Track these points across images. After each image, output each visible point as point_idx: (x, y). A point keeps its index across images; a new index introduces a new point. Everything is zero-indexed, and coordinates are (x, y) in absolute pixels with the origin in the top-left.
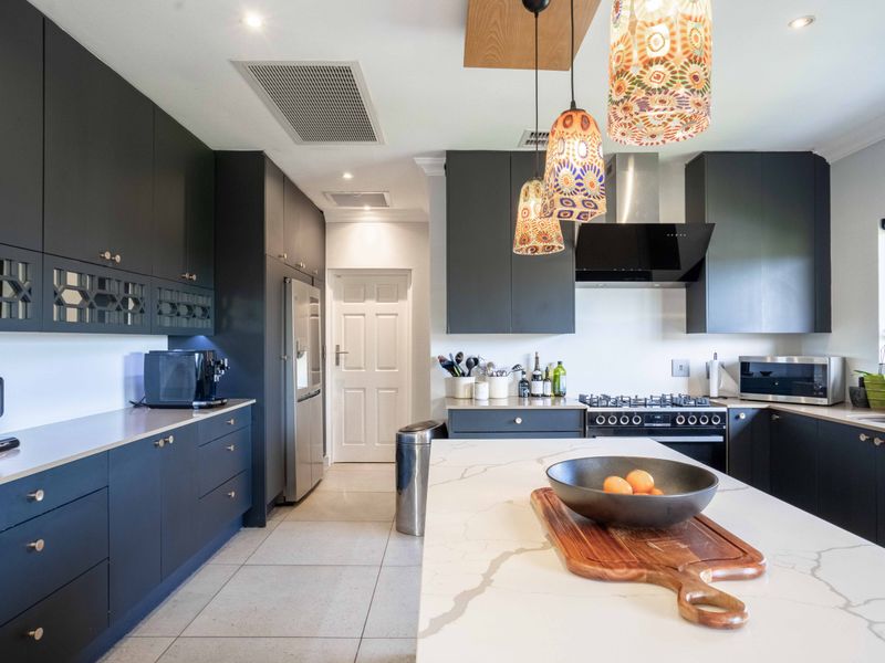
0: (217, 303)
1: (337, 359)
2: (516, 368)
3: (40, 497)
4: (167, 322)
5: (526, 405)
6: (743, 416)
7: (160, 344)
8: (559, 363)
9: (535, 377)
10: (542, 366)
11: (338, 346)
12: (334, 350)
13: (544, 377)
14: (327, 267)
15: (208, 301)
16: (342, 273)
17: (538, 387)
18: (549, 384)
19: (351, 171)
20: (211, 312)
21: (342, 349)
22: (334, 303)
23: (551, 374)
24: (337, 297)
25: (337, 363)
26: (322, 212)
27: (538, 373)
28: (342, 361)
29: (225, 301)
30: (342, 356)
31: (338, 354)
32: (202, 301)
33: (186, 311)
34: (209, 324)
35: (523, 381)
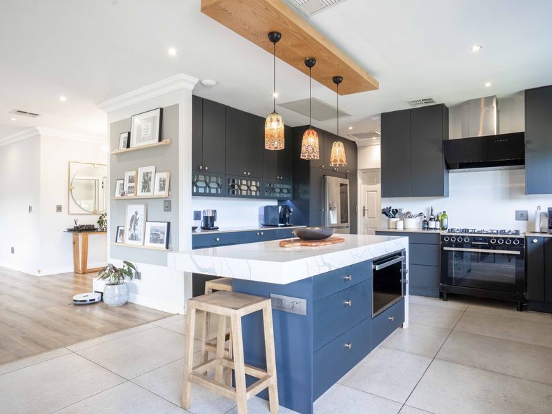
0: (294, 187)
1: (364, 213)
2: (421, 214)
3: (218, 239)
4: (278, 195)
5: (426, 231)
6: (535, 241)
7: (275, 203)
8: (444, 212)
9: (431, 219)
10: (435, 213)
11: (364, 207)
12: (362, 208)
13: (436, 219)
14: (358, 168)
15: (290, 187)
16: (366, 171)
17: (432, 224)
18: (438, 223)
19: (352, 126)
20: (291, 191)
21: (366, 208)
22: (363, 186)
23: (440, 218)
24: (364, 183)
25: (364, 215)
26: (355, 142)
27: (432, 217)
28: (366, 214)
29: (296, 187)
30: (366, 211)
31: (364, 210)
32: (286, 186)
33: (279, 191)
34: (290, 195)
35: (424, 221)
